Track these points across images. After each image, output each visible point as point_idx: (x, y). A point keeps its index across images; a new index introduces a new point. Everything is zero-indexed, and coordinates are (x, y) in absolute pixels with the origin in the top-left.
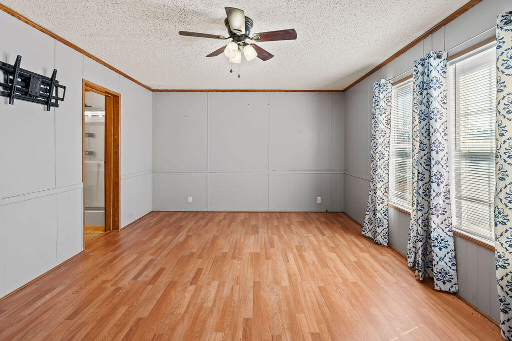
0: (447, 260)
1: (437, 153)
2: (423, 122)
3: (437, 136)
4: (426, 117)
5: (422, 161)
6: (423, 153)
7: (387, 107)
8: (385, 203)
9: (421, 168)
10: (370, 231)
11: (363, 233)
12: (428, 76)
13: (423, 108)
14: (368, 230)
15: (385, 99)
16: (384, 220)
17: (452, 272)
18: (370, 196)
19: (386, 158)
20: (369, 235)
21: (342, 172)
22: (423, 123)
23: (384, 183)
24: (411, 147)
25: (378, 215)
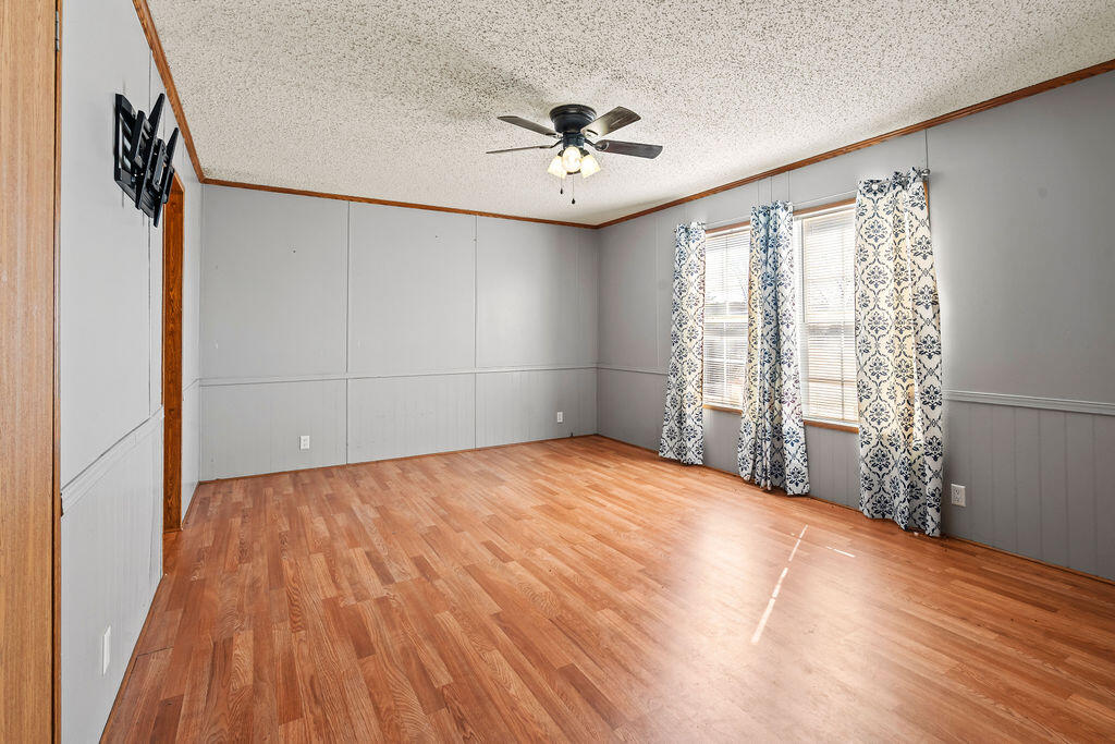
0: (799, 456)
1: (788, 326)
2: (768, 287)
3: (785, 307)
4: (773, 281)
5: (769, 338)
6: (769, 327)
7: (699, 263)
8: (698, 404)
9: (766, 346)
10: (671, 449)
11: (661, 454)
12: (775, 230)
13: (769, 269)
14: (668, 448)
15: (697, 252)
16: (696, 428)
17: (805, 470)
18: (669, 397)
19: (699, 337)
20: (671, 455)
21: (595, 365)
22: (769, 289)
23: (696, 373)
24: (746, 320)
25: (689, 422)
